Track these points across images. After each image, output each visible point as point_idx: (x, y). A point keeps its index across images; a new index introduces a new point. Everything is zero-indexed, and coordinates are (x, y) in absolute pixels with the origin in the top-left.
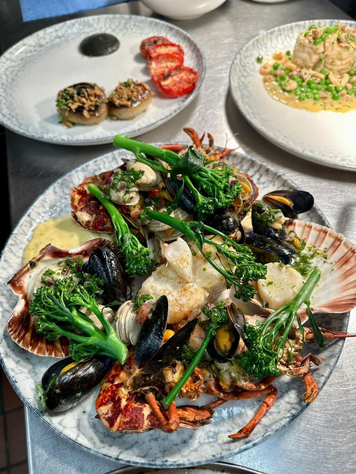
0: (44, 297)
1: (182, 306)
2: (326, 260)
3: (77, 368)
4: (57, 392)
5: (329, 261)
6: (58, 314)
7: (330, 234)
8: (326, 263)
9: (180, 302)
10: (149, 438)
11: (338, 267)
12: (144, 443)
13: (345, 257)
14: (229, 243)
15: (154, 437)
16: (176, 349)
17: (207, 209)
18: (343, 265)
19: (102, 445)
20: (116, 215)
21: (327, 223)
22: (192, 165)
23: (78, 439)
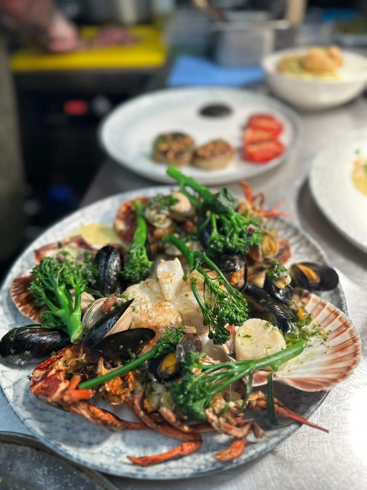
0: (45, 264)
1: (150, 318)
2: (324, 342)
3: (38, 330)
4: (11, 340)
5: (327, 343)
6: (48, 281)
7: (340, 318)
8: (323, 345)
9: (150, 314)
10: (64, 424)
11: (332, 352)
12: (56, 425)
13: (344, 344)
14: (221, 281)
15: (68, 426)
16: (119, 347)
17: (215, 244)
18: (338, 351)
19: (21, 405)
20: (142, 228)
21: (344, 308)
22: (220, 204)
23: (7, 389)
